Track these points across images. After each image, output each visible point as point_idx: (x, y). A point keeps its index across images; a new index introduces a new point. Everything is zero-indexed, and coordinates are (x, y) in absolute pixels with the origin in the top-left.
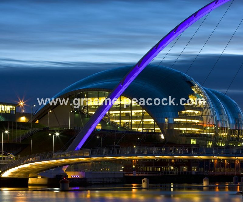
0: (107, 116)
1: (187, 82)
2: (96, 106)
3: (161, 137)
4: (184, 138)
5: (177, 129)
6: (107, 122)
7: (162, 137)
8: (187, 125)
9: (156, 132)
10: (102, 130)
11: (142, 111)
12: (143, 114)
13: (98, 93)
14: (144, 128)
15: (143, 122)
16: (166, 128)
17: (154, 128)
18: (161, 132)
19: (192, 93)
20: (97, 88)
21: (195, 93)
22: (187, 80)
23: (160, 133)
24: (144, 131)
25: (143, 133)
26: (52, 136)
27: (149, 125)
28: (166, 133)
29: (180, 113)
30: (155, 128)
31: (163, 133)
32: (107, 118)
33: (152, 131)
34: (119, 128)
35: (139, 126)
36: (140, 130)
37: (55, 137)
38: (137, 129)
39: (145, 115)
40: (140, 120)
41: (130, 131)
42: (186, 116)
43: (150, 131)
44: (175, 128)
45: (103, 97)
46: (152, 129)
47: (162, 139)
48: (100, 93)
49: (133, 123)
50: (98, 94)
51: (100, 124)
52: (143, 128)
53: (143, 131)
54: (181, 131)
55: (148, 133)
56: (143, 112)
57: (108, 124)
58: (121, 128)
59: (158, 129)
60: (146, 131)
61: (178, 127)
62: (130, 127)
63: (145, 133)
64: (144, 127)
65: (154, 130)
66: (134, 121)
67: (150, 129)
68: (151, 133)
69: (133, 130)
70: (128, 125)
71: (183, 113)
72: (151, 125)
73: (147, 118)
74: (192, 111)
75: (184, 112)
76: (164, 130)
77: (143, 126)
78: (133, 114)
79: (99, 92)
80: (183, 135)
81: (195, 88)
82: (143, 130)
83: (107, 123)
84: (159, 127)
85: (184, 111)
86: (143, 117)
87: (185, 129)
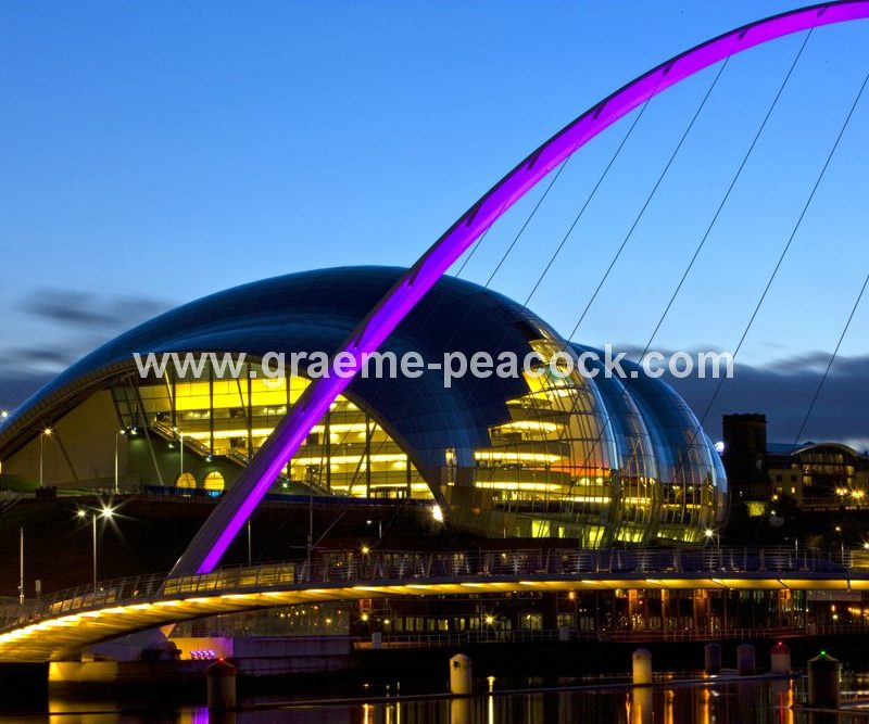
0: (243, 445)
1: (513, 324)
2: (203, 411)
3: (431, 513)
4: (508, 517)
5: (487, 485)
7: (437, 514)
8: (518, 472)
9: (412, 497)
10: (224, 493)
11: (362, 427)
12: (369, 437)
14: (372, 486)
15: (369, 463)
16: (450, 484)
17: (406, 485)
18: (431, 495)
22: (515, 318)
23: (430, 503)
24: (372, 495)
25: (368, 500)
26: (89, 518)
27: (388, 474)
28: (448, 500)
29: (493, 431)
30: (409, 482)
31: (439, 499)
32: (241, 451)
33: (400, 493)
34: (285, 485)
35: (354, 478)
36: (360, 491)
37: (100, 521)
38: (346, 488)
39: (373, 440)
40: (356, 459)
41: (323, 495)
42: (515, 442)
43: (393, 495)
44: (479, 485)
45: (229, 380)
46: (400, 489)
47: (437, 523)
49: (334, 469)
51: (217, 474)
52: (368, 483)
53: (368, 494)
54: (498, 492)
55: (387, 501)
56: (368, 431)
58: (294, 485)
59: (420, 488)
60: (379, 495)
61: (490, 480)
62: (325, 482)
63: (376, 501)
64: (372, 480)
65: (408, 490)
66: (337, 463)
67: (394, 489)
68: (397, 501)
69: (336, 491)
70: (316, 476)
71: (504, 431)
72: (396, 475)
73: (383, 448)
74: (534, 425)
75: (506, 428)
76: (443, 489)
77: (368, 477)
78: (334, 439)
80: (503, 507)
81: (544, 346)
82: (369, 491)
84: (426, 480)
85: (508, 426)
86: (367, 448)
87: (512, 486)
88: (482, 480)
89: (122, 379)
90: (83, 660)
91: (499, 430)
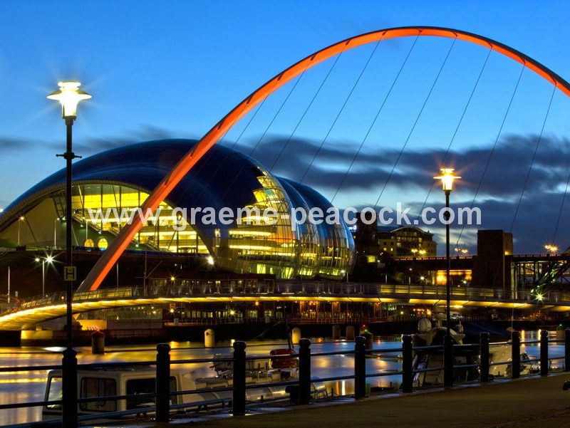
0: (117, 226)
3: (208, 260)
4: (246, 263)
5: (235, 247)
7: (211, 261)
8: (250, 240)
9: (199, 252)
13: (102, 186)
14: (180, 247)
15: (178, 235)
16: (217, 246)
17: (196, 247)
18: (208, 252)
19: (259, 187)
20: (102, 180)
21: (264, 188)
23: (207, 255)
24: (179, 251)
25: (177, 254)
26: (41, 262)
27: (187, 242)
28: (216, 254)
30: (197, 244)
31: (212, 253)
32: (116, 229)
33: (193, 250)
34: (137, 246)
35: (170, 242)
36: (173, 249)
37: (46, 264)
38: (167, 247)
40: (172, 233)
41: (155, 250)
42: (249, 226)
43: (190, 251)
44: (231, 247)
45: (110, 193)
46: (193, 248)
47: (210, 265)
48: (106, 187)
49: (161, 238)
50: (102, 189)
51: (105, 240)
52: (178, 245)
53: (177, 251)
54: (241, 250)
55: (186, 254)
58: (141, 245)
59: (203, 248)
60: (183, 251)
61: (237, 244)
62: (157, 244)
63: (181, 254)
65: (197, 249)
66: (163, 235)
67: (190, 248)
68: (191, 254)
69: (162, 249)
70: (152, 241)
72: (191, 242)
76: (214, 248)
77: (178, 242)
79: (104, 185)
80: (244, 258)
81: (264, 179)
82: (178, 249)
84: (205, 244)
87: (248, 247)
88: (233, 245)
89: (59, 193)
90: (37, 329)
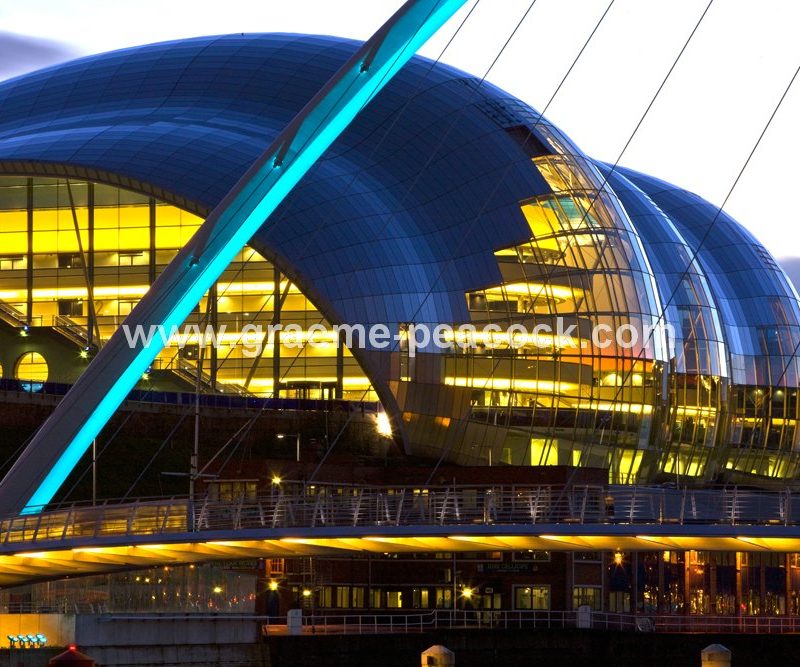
0: (78, 312)
1: (508, 130)
2: (15, 257)
3: (373, 425)
4: (493, 432)
5: (461, 382)
6: (78, 342)
7: (383, 425)
8: (506, 361)
9: (345, 397)
10: (49, 387)
11: (268, 287)
12: (278, 303)
13: (30, 184)
14: (282, 380)
15: (277, 343)
16: (404, 379)
17: (335, 379)
18: (373, 397)
19: (540, 191)
20: (30, 161)
21: (554, 192)
22: (510, 121)
23: (372, 407)
24: (283, 394)
25: (275, 402)
27: (304, 361)
28: (401, 405)
29: (473, 297)
30: (340, 375)
31: (387, 403)
32: (77, 321)
33: (326, 391)
35: (253, 368)
36: (263, 387)
38: (241, 382)
39: (285, 307)
41: (205, 392)
42: (506, 315)
43: (315, 394)
44: (449, 381)
45: (58, 207)
46: (326, 385)
47: (383, 439)
48: (41, 184)
49: (222, 353)
50: (30, 191)
51: (37, 357)
52: (276, 375)
53: (276, 393)
54: (478, 393)
55: (305, 403)
56: (276, 293)
57: (84, 355)
58: (159, 375)
59: (357, 384)
60: (293, 394)
61: (467, 375)
62: (208, 372)
63: (288, 403)
64: (282, 371)
65: (338, 386)
67: (316, 385)
68: (320, 403)
69: (225, 386)
70: (193, 363)
71: (490, 298)
72: (321, 363)
73: (304, 321)
74: (536, 289)
75: (493, 294)
76: (394, 386)
77: (276, 366)
78: (224, 306)
79: (36, 180)
80: (483, 416)
81: (553, 163)
82: (278, 387)
83: (79, 349)
84: (367, 372)
85: (497, 289)
86: (277, 318)
87: (500, 383)
88: (455, 375)
91: (482, 297)
